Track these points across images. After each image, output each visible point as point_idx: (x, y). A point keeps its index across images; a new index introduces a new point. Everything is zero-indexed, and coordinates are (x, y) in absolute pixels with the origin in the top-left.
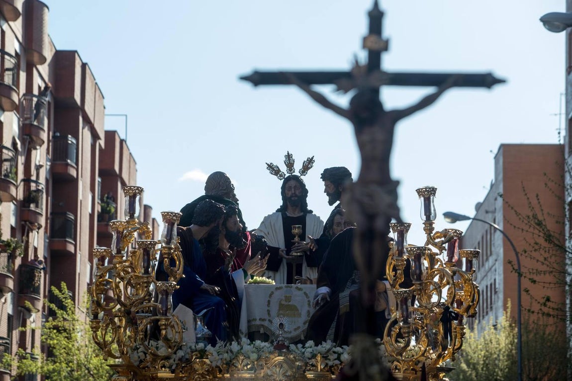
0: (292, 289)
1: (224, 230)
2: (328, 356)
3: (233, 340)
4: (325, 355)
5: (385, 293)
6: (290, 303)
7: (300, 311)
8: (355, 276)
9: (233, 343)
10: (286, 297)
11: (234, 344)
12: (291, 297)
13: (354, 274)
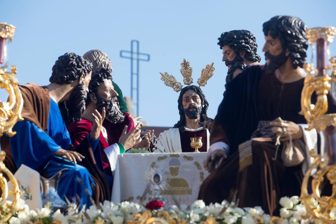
0: (179, 158)
1: (95, 98)
2: (224, 219)
3: (91, 204)
4: (219, 218)
5: (301, 142)
6: (176, 177)
7: (190, 187)
8: (261, 128)
9: (91, 207)
10: (171, 169)
11: (93, 207)
12: (178, 168)
13: (259, 126)
